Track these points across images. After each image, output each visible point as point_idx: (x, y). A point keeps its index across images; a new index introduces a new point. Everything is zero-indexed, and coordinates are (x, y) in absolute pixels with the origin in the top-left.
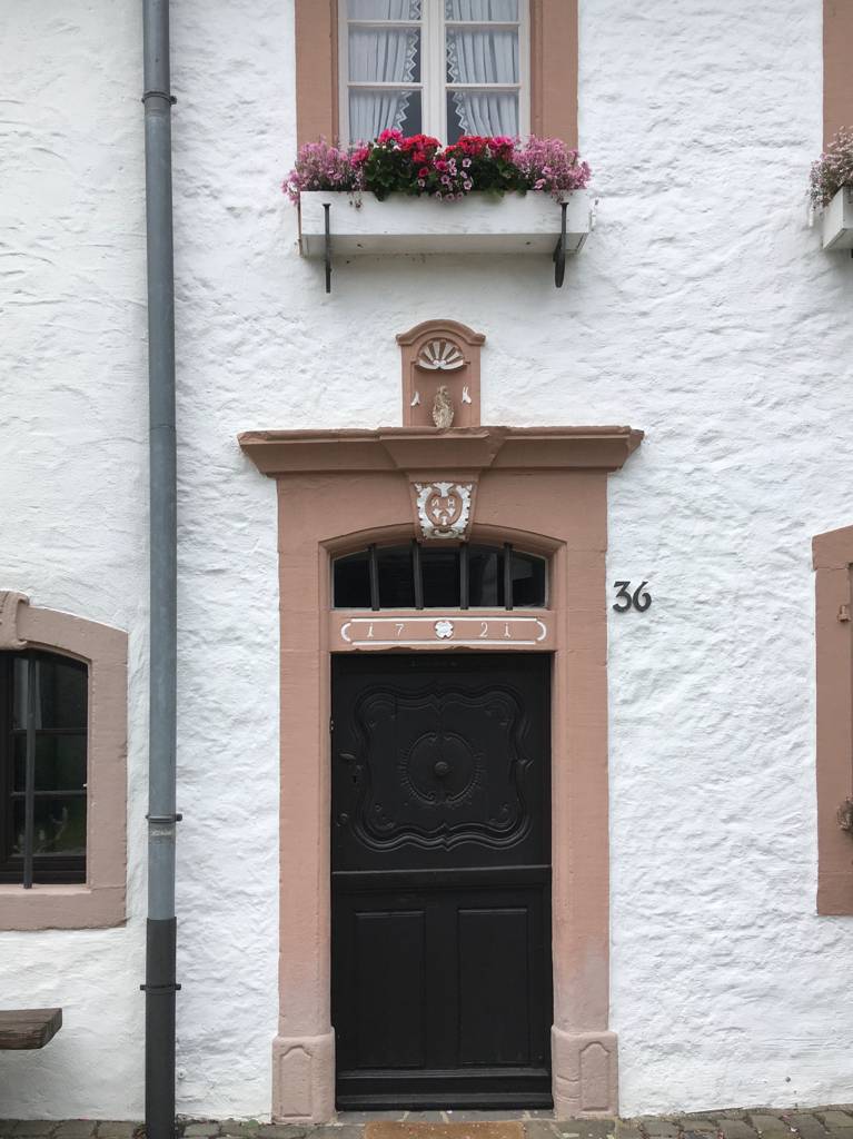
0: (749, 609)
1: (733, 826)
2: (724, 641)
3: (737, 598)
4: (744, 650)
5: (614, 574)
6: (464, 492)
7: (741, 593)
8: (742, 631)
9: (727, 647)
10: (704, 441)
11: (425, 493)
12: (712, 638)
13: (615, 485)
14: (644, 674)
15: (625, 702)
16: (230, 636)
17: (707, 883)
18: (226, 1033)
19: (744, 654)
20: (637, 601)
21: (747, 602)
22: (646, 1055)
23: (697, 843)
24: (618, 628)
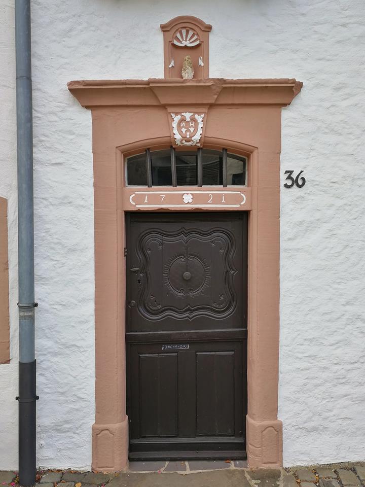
0: (360, 186)
1: (348, 308)
2: (346, 204)
3: (353, 180)
4: (357, 209)
5: (284, 167)
6: (199, 118)
7: (356, 177)
8: (355, 199)
9: (347, 208)
10: (337, 89)
11: (177, 118)
12: (339, 203)
13: (286, 114)
14: (301, 223)
15: (289, 239)
16: (66, 201)
17: (332, 340)
18: (67, 422)
19: (356, 212)
20: (297, 182)
21: (359, 182)
22: (298, 433)
23: (328, 317)
24: (287, 197)
